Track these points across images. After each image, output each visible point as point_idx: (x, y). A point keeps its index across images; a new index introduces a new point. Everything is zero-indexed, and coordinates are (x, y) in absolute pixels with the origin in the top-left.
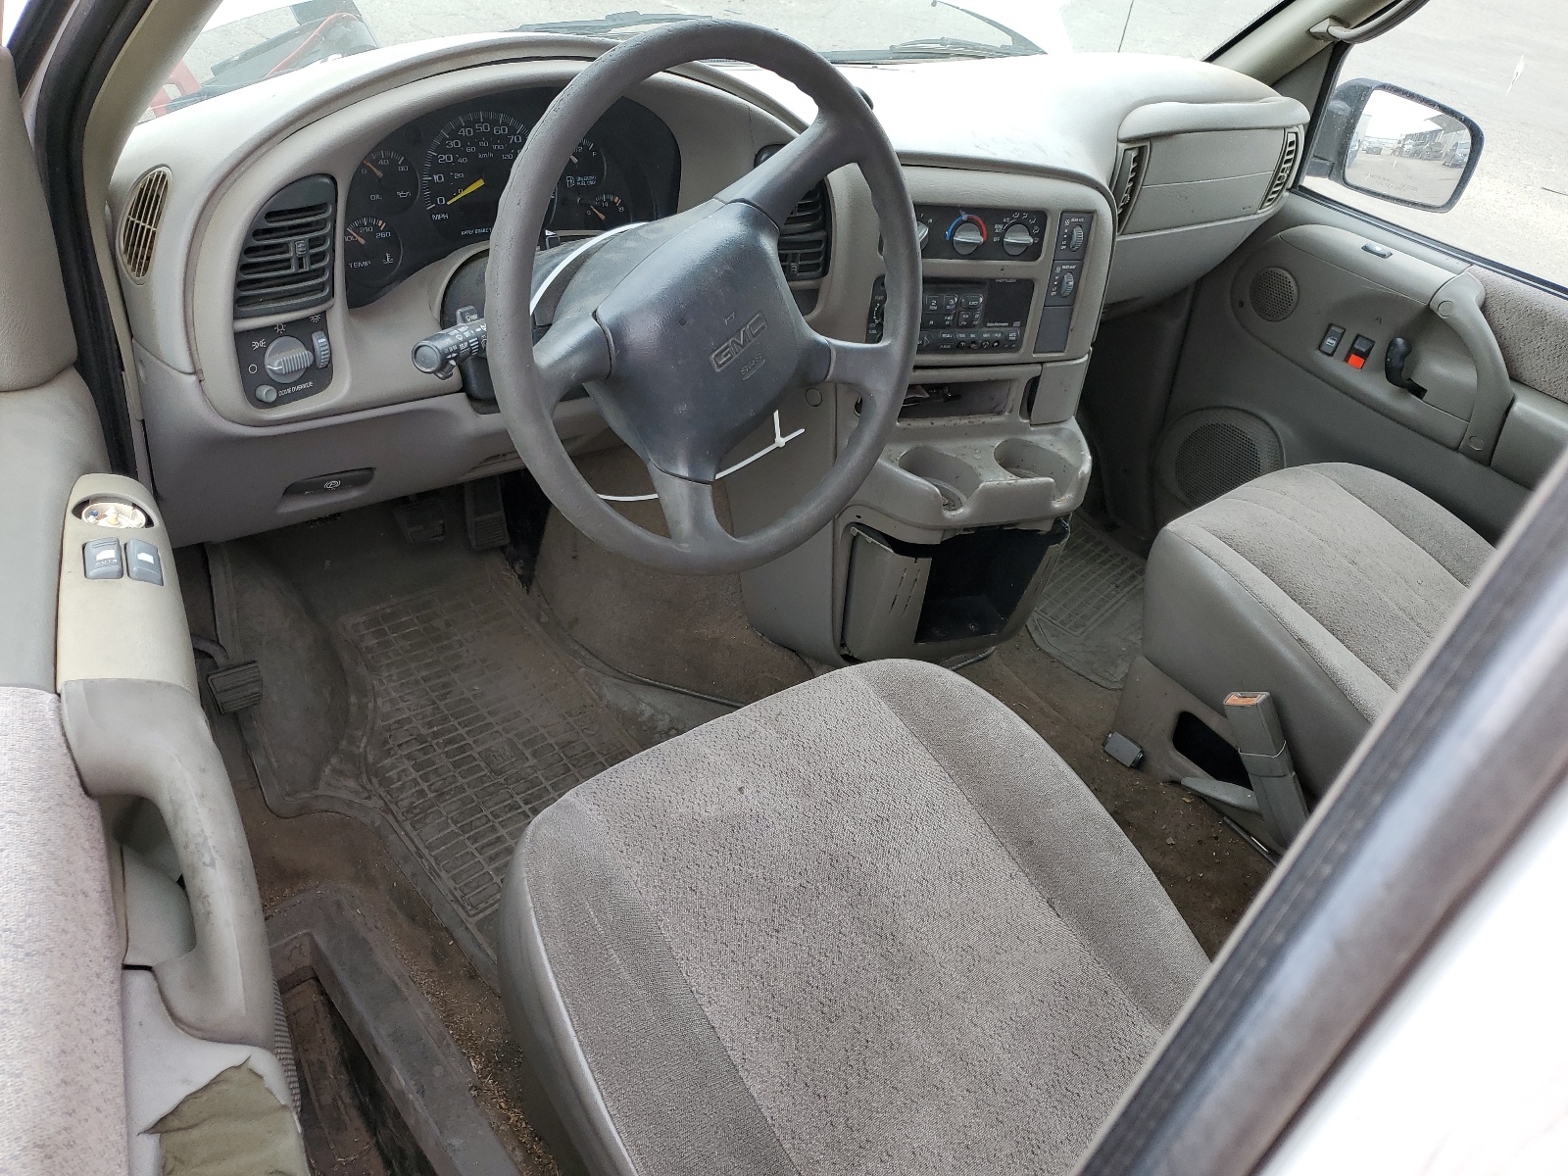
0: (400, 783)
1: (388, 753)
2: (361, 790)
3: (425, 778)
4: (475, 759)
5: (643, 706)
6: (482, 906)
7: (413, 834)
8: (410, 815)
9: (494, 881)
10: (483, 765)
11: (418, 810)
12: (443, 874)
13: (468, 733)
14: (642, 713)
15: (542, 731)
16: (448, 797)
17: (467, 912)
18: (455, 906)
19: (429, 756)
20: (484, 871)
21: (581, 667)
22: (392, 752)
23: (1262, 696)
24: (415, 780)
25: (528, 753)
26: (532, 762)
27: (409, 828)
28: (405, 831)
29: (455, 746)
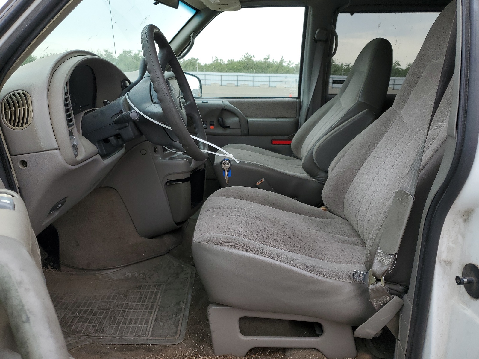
0: (84, 329)
1: (70, 326)
2: (75, 338)
3: (90, 322)
4: (98, 311)
5: (127, 274)
6: (147, 333)
7: (105, 335)
8: (98, 333)
9: (143, 326)
10: (102, 310)
11: (99, 330)
12: (126, 336)
13: (87, 307)
14: (128, 276)
15: (108, 294)
16: (103, 322)
17: (145, 337)
18: (140, 338)
19: (84, 318)
20: (137, 327)
21: (99, 276)
22: (72, 325)
23: (263, 179)
24: (88, 325)
25: (111, 300)
26: (115, 301)
27: (102, 335)
28: (101, 337)
29: (88, 312)
